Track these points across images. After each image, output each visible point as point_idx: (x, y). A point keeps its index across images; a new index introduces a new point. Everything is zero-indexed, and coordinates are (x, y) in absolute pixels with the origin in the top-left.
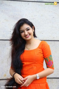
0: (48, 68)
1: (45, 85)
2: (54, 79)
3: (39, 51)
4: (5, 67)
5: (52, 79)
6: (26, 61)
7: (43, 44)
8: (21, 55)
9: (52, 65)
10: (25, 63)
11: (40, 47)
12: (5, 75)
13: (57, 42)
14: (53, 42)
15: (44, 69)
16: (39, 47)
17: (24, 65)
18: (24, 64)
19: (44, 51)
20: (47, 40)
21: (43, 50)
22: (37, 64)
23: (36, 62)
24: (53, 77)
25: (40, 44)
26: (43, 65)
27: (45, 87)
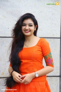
0: (48, 66)
1: (45, 83)
2: (53, 77)
4: (3, 65)
6: (25, 59)
7: (42, 42)
8: (20, 53)
9: (51, 63)
10: (24, 61)
11: (39, 44)
12: (3, 74)
13: (57, 39)
14: (53, 39)
15: (43, 67)
16: (37, 45)
18: (22, 62)
19: (43, 49)
20: (47, 37)
21: (41, 48)
22: (35, 61)
23: (34, 60)
26: (42, 63)
27: (45, 85)
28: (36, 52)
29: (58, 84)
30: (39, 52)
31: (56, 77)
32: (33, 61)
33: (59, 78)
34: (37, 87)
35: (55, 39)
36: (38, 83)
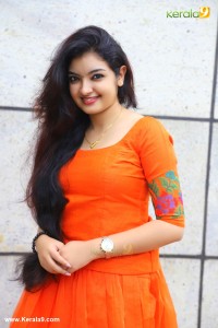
2: (178, 260)
3: (123, 154)
5: (172, 260)
11: (129, 140)
14: (183, 122)
17: (68, 205)
18: (67, 201)
19: (143, 155)
21: (139, 153)
24: (176, 253)
25: (131, 130)
28: (113, 167)
29: (193, 284)
30: (128, 168)
31: (188, 260)
32: (103, 199)
33: (198, 262)
34: (111, 294)
35: (192, 123)
36: (118, 277)
